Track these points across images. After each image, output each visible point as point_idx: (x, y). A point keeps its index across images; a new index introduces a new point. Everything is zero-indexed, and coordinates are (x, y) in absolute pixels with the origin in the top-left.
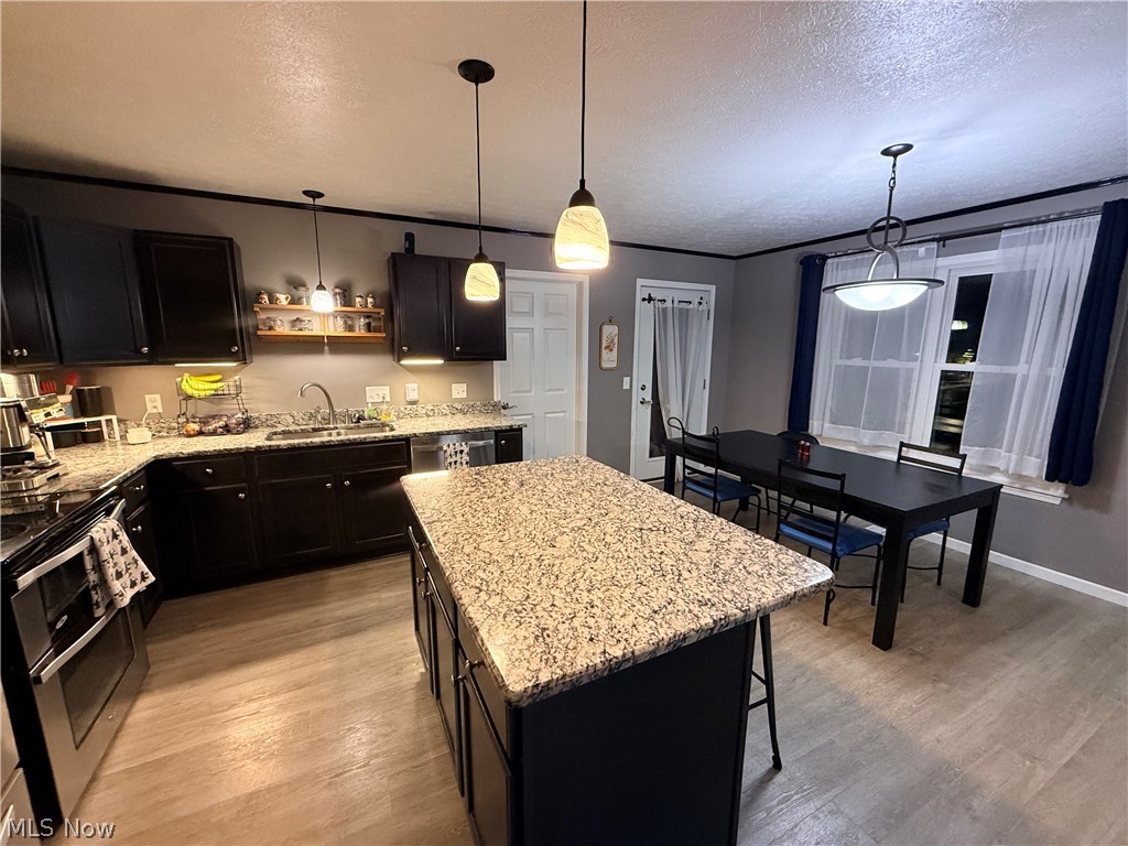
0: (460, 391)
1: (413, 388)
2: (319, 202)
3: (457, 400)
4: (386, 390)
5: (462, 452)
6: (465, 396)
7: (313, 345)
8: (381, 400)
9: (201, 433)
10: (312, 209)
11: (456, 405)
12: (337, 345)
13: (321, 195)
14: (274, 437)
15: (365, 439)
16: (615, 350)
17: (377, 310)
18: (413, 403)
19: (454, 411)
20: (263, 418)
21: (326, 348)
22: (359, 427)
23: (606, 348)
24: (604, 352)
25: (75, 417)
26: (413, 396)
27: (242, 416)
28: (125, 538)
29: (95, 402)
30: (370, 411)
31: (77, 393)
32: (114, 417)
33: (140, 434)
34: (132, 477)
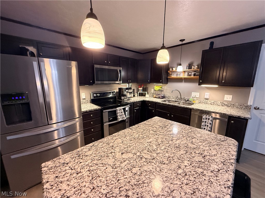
0: (229, 98)
1: (207, 94)
2: (184, 42)
3: (226, 101)
5: (209, 119)
6: (231, 100)
7: (180, 80)
8: (194, 96)
9: (156, 97)
11: (225, 103)
12: (186, 80)
13: (184, 40)
14: (167, 101)
15: (178, 106)
17: (198, 69)
18: (207, 99)
19: (223, 105)
20: (167, 96)
21: (183, 81)
22: (186, 103)
25: (142, 92)
26: (207, 97)
27: (163, 95)
28: (122, 111)
29: (145, 90)
30: (191, 99)
31: (143, 88)
32: (146, 92)
33: (147, 96)
34: (136, 102)
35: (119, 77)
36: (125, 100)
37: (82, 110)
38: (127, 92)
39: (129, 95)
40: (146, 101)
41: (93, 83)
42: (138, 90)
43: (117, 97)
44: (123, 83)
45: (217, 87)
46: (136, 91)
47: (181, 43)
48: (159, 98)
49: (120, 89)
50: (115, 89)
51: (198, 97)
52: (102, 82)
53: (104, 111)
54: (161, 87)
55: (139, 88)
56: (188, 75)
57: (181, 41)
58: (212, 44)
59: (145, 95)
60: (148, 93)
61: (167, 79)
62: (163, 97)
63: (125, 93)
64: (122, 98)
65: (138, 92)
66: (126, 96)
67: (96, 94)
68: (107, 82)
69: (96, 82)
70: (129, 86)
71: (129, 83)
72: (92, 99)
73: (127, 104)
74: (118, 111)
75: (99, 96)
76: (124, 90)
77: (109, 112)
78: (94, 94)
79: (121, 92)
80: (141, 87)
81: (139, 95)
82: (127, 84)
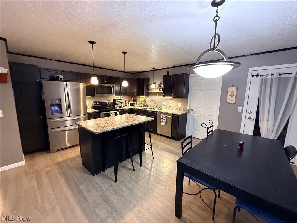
0: (179, 105)
1: (170, 103)
2: (154, 69)
4: (166, 103)
6: (180, 106)
7: (155, 94)
9: (141, 106)
10: (154, 70)
12: (159, 94)
13: (155, 68)
16: (234, 97)
17: (163, 87)
18: (170, 106)
19: (177, 109)
20: (149, 105)
23: (229, 96)
24: (228, 97)
25: (133, 102)
27: (146, 105)
28: (114, 114)
29: (135, 101)
30: (162, 106)
31: (133, 99)
32: (136, 103)
33: (136, 105)
34: (126, 109)
35: (112, 91)
36: (118, 107)
37: (87, 112)
38: (119, 102)
39: (120, 104)
40: (133, 109)
41: (94, 95)
42: (129, 101)
43: (112, 106)
44: (115, 95)
45: (172, 98)
46: (127, 102)
47: (153, 69)
48: (143, 107)
49: (114, 100)
50: (111, 100)
51: (166, 105)
52: (103, 95)
53: (101, 113)
54: (145, 99)
55: (130, 100)
56: (160, 90)
57: (153, 68)
58: (168, 72)
59: (134, 105)
60: (137, 103)
61: (149, 93)
62: (147, 106)
63: (118, 102)
64: (115, 106)
65: (130, 103)
66: (118, 105)
67: (96, 103)
68: (106, 95)
69: (96, 95)
70: (120, 97)
71: (120, 96)
72: (93, 106)
73: (118, 110)
74: (111, 114)
75: (98, 105)
76: (116, 100)
77: (104, 114)
78: (94, 103)
79: (114, 103)
80: (132, 99)
81: (131, 105)
82: (119, 96)
